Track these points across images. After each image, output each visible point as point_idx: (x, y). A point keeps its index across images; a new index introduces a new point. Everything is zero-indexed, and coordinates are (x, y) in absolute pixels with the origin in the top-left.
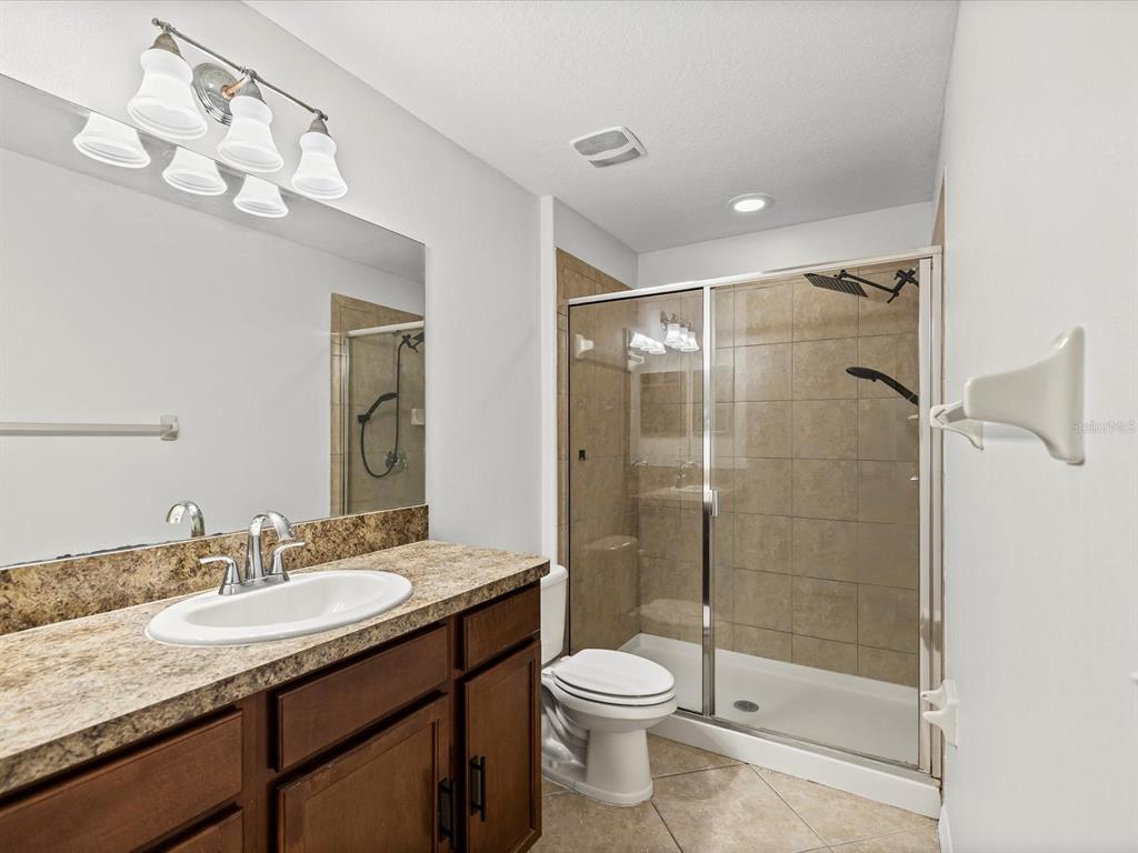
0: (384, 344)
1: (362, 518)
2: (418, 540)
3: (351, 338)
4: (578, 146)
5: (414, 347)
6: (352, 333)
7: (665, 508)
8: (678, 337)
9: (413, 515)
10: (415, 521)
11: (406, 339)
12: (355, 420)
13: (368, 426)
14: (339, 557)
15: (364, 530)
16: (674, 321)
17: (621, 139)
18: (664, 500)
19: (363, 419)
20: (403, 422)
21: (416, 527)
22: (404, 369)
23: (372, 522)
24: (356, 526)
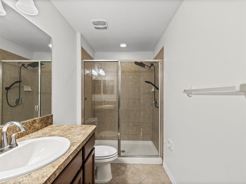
0: (15, 66)
1: (35, 120)
2: (50, 125)
3: (3, 62)
4: (93, 22)
5: (26, 68)
6: (3, 61)
7: (101, 110)
8: (102, 72)
9: (49, 118)
10: (49, 119)
11: (23, 65)
12: (4, 89)
13: (9, 91)
14: (28, 134)
15: (35, 124)
16: (101, 68)
17: (104, 23)
18: (101, 109)
19: (7, 89)
20: (21, 89)
21: (50, 121)
22: (22, 74)
23: (38, 121)
24: (33, 123)
